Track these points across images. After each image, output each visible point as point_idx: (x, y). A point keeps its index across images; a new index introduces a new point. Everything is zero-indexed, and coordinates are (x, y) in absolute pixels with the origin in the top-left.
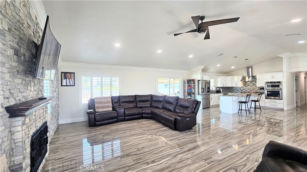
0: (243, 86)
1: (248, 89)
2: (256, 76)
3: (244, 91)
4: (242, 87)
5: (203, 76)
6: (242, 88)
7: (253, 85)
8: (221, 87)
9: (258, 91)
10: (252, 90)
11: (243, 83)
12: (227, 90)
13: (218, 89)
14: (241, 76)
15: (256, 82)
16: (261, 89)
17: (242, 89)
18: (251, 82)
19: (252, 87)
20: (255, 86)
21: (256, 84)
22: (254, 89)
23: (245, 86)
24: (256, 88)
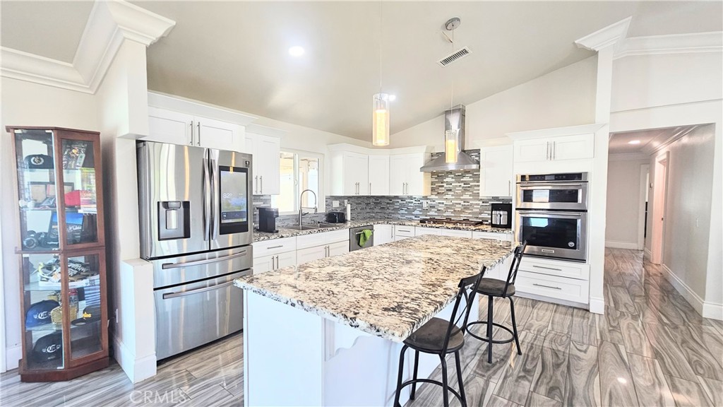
0: (428, 193)
1: (448, 207)
2: (478, 151)
3: (433, 213)
4: (425, 198)
5: (203, 121)
6: (425, 202)
7: (465, 190)
8: (349, 198)
9: (483, 216)
10: (462, 212)
11: (430, 180)
12: (376, 210)
13: (336, 204)
14: (424, 149)
15: (476, 177)
16: (495, 207)
17: (425, 205)
18: (459, 175)
19: (461, 197)
20: (470, 195)
21: (479, 186)
22: (468, 209)
23: (435, 191)
24: (477, 204)
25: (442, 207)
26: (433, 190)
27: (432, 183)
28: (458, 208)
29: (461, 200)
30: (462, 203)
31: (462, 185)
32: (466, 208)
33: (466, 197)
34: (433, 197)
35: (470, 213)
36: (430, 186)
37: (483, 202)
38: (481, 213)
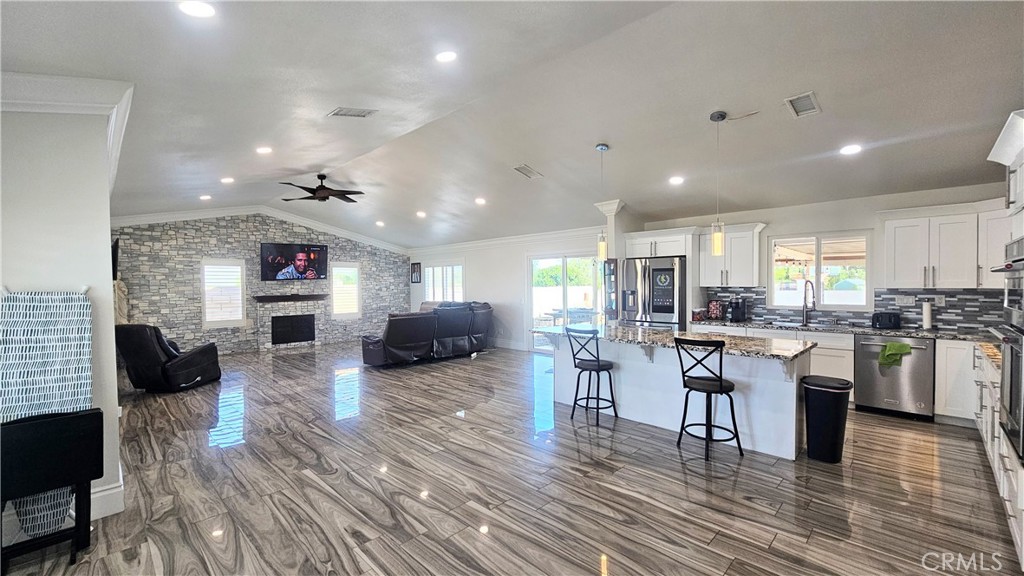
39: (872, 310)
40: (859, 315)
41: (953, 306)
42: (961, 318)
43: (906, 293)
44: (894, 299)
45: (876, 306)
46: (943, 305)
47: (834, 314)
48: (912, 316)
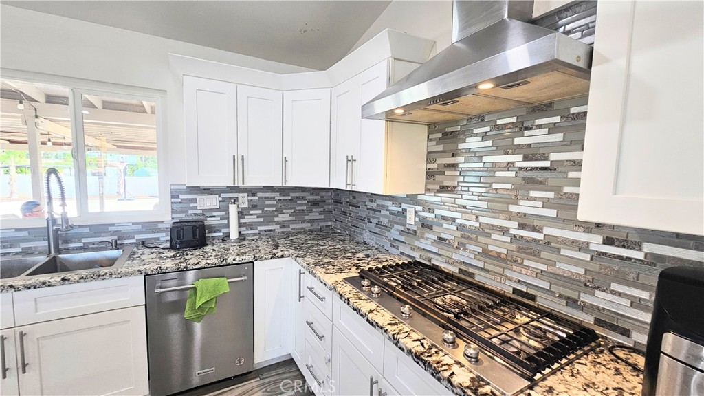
0: (419, 186)
4: (412, 199)
6: (410, 209)
7: (530, 181)
10: (511, 261)
11: (424, 147)
15: (573, 128)
17: (411, 219)
19: (513, 208)
20: (547, 204)
21: (577, 165)
22: (536, 255)
23: (435, 182)
24: (573, 244)
25: (449, 232)
26: (430, 175)
27: (431, 157)
28: (500, 243)
29: (511, 216)
30: (513, 226)
31: (517, 159)
32: (527, 249)
33: (528, 207)
34: (430, 197)
35: (540, 274)
36: (423, 166)
37: (608, 241)
38: (592, 286)
39: (167, 217)
40: (152, 227)
41: (254, 207)
42: (262, 220)
43: (208, 191)
44: (195, 201)
45: (174, 211)
46: (246, 205)
47: (111, 229)
48: (214, 222)
